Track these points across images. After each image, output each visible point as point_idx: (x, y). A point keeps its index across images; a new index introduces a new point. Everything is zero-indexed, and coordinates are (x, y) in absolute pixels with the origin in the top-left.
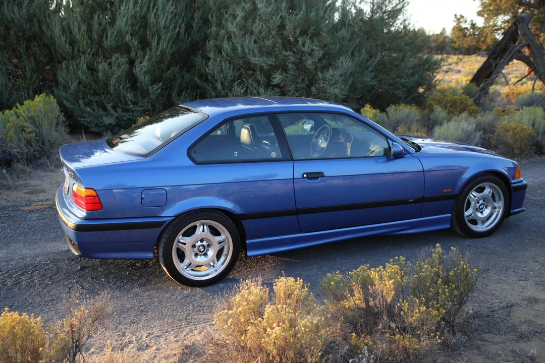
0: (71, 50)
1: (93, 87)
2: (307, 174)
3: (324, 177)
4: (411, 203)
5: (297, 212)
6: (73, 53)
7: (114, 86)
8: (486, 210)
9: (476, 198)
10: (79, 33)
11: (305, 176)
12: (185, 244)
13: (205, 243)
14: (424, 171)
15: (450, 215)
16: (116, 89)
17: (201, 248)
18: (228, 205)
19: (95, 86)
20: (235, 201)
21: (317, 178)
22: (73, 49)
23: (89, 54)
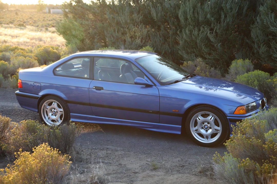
0: (185, 23)
1: (191, 44)
2: (95, 87)
3: (103, 90)
4: (151, 113)
5: (90, 105)
6: (186, 24)
7: (199, 43)
8: (210, 129)
9: (200, 120)
10: (189, 14)
11: (94, 88)
12: (47, 109)
13: (55, 110)
14: (159, 96)
15: (181, 126)
16: (200, 45)
17: (54, 112)
18: (62, 95)
19: (192, 44)
20: (65, 94)
21: (100, 90)
22: (186, 22)
23: (192, 26)
